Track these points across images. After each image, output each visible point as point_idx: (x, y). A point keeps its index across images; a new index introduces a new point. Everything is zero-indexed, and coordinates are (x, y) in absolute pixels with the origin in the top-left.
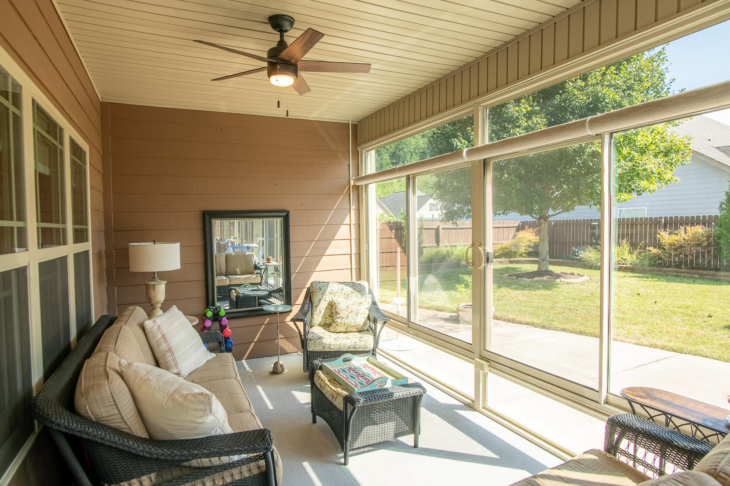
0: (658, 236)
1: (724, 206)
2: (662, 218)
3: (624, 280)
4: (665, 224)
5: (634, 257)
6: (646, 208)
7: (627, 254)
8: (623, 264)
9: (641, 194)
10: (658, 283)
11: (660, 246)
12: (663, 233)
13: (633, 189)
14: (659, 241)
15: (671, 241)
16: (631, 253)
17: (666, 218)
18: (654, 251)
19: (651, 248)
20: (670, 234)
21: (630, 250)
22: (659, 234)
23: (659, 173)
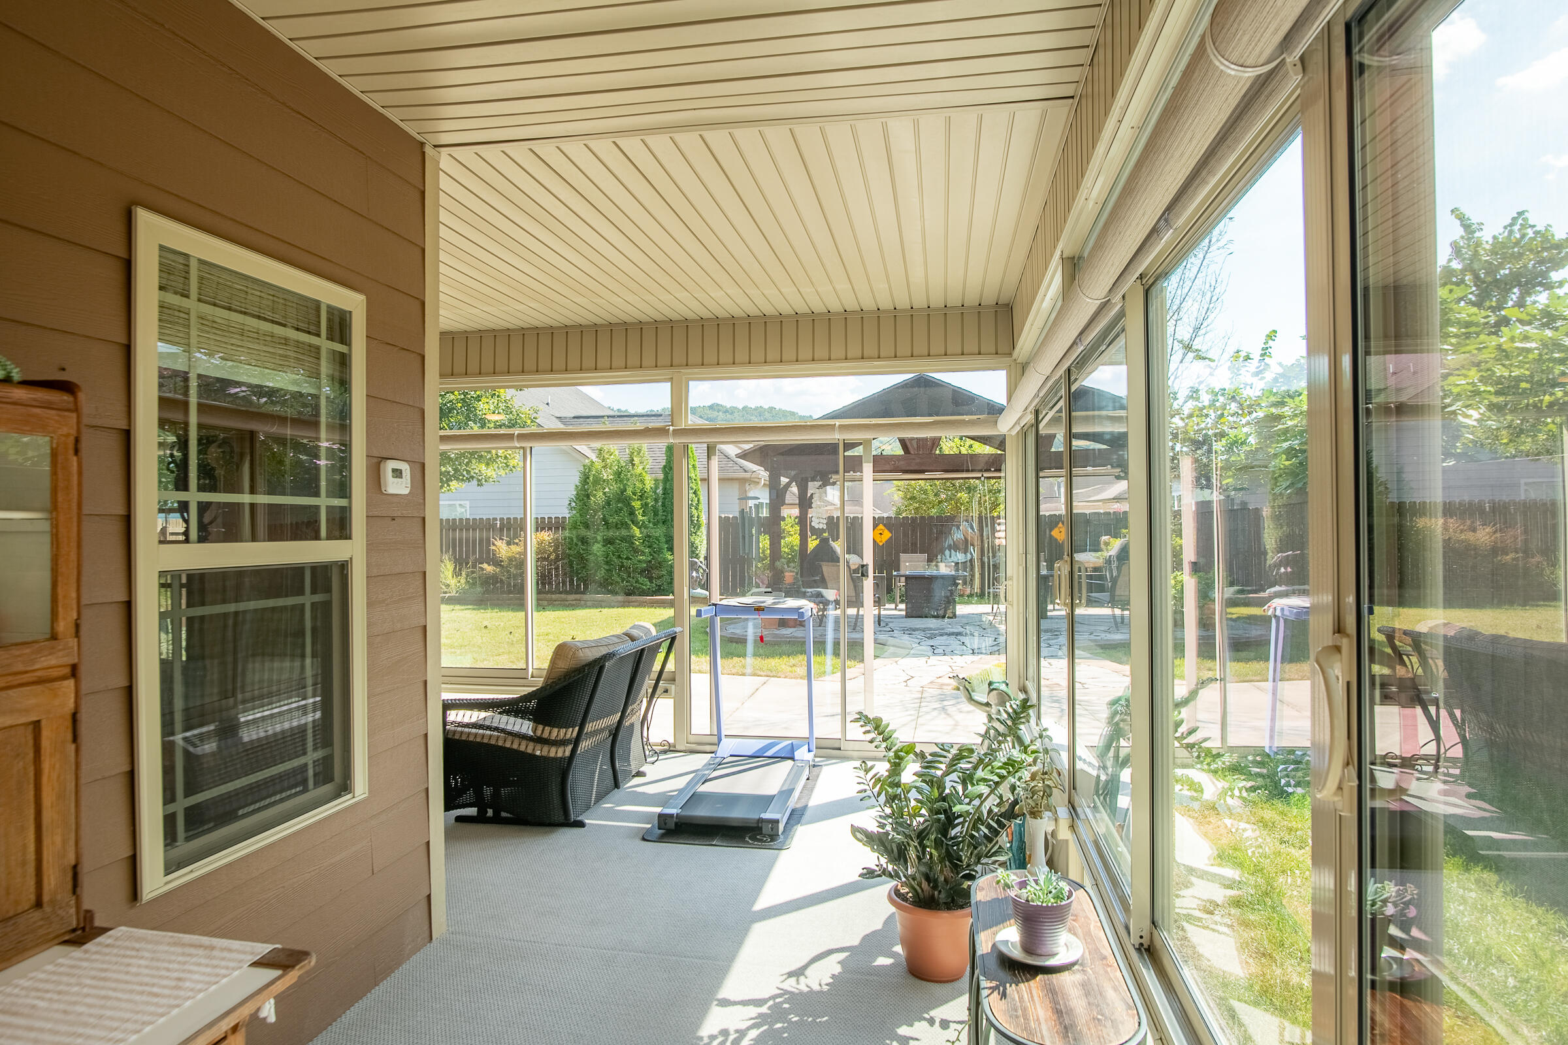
0: (494, 548)
1: (573, 504)
2: (496, 519)
3: (453, 613)
4: (501, 529)
5: (463, 581)
6: (467, 503)
7: (450, 576)
8: (446, 593)
9: (482, 485)
10: (502, 614)
11: (496, 562)
12: (499, 543)
13: (472, 477)
14: (494, 554)
15: (510, 554)
16: (457, 573)
17: (502, 519)
18: (489, 568)
19: (485, 566)
20: (509, 544)
21: (455, 568)
22: (494, 544)
23: (506, 457)
